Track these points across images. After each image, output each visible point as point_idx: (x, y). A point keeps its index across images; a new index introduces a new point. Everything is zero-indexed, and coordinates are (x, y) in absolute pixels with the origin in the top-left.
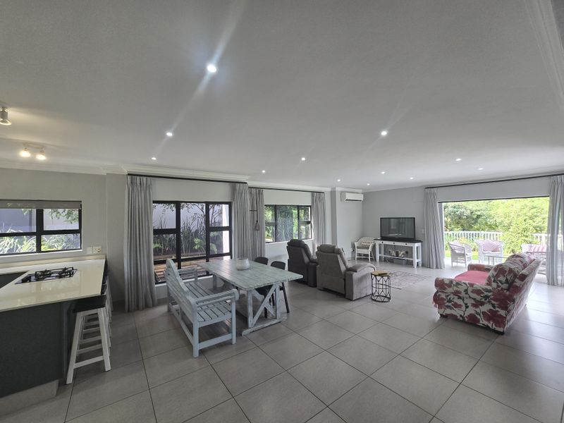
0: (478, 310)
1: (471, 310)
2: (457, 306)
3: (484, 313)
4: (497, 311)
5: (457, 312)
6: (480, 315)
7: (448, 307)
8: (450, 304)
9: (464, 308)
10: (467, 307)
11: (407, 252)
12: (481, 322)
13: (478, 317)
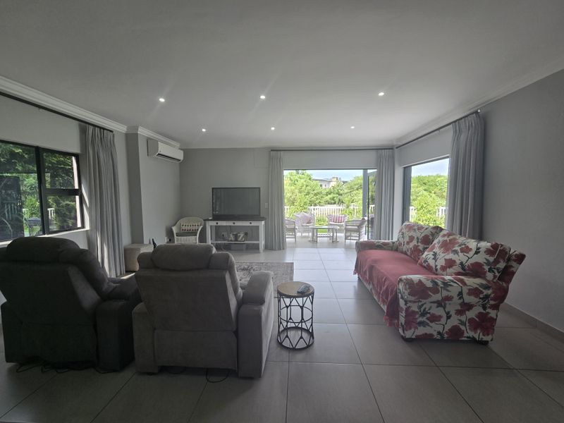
0: (463, 318)
1: (454, 321)
2: (435, 319)
3: (471, 321)
4: (488, 313)
5: (433, 329)
6: (465, 325)
7: (421, 323)
8: (424, 319)
9: (444, 320)
10: (449, 317)
11: (246, 234)
12: (466, 335)
13: (463, 328)
